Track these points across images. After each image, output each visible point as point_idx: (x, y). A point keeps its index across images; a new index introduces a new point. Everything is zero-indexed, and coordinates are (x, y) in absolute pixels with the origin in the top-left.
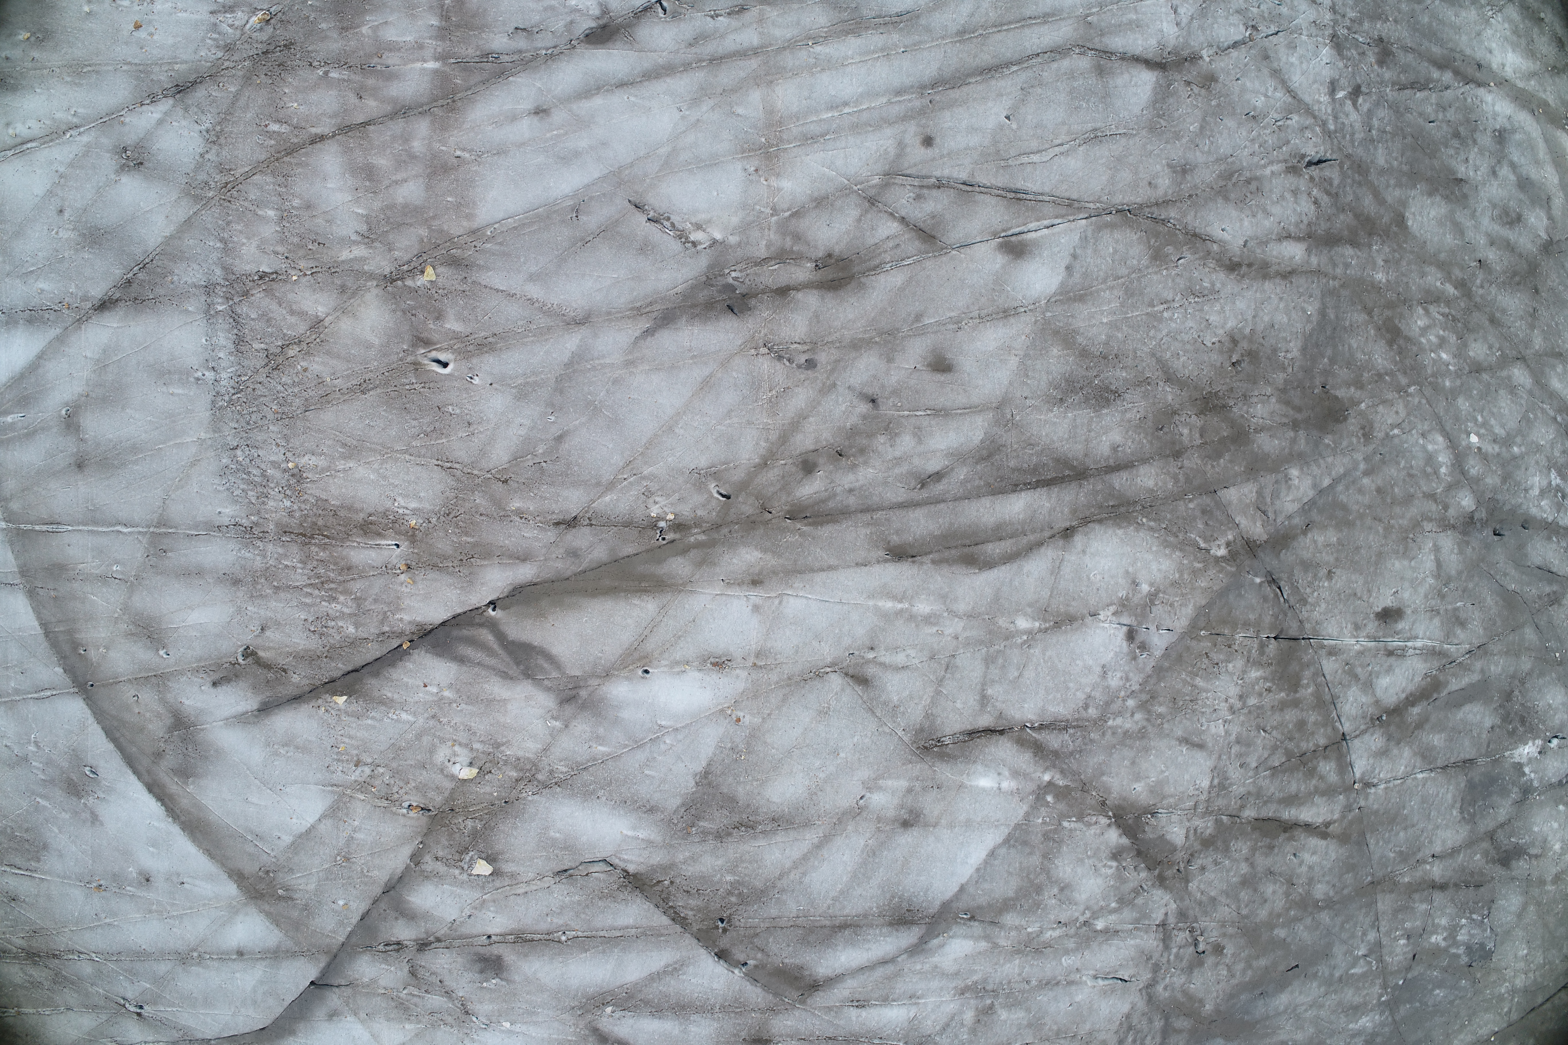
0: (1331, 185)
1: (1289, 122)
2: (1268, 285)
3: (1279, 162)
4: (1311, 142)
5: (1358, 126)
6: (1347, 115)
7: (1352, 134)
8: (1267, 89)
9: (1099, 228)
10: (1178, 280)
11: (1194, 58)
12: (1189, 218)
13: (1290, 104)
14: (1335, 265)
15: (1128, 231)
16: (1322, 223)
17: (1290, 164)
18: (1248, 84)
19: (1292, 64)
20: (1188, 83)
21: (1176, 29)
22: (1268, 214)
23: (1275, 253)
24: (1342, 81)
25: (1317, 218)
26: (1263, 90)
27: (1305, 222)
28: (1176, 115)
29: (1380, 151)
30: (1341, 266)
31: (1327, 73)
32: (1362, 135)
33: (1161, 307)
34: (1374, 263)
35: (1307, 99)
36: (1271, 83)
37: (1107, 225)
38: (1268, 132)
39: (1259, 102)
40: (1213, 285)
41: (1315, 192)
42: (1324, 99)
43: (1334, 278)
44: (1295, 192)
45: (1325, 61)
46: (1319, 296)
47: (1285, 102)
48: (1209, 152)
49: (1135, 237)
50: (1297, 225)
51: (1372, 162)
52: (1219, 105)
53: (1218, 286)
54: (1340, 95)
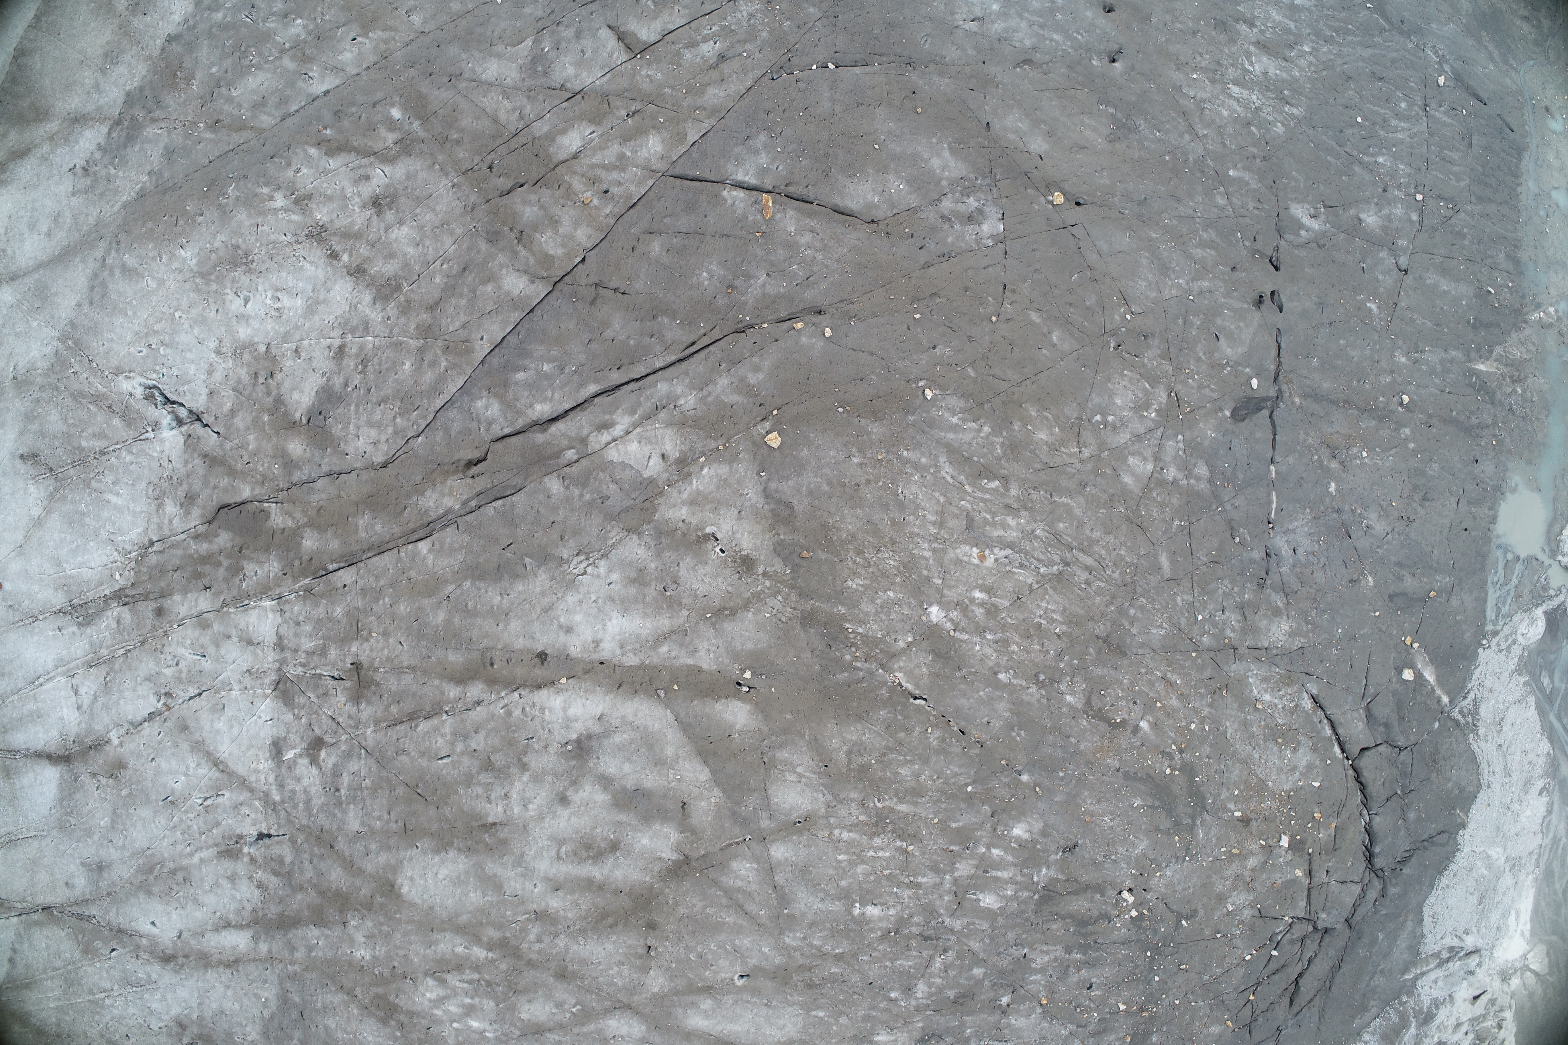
0: (281, 862)
1: (220, 800)
2: (211, 975)
3: (208, 847)
4: (248, 819)
5: (316, 790)
6: (299, 780)
7: (308, 802)
8: (188, 768)
9: (29, 926)
10: (112, 971)
11: (99, 744)
12: (112, 915)
13: (217, 779)
14: (293, 949)
15: (55, 928)
16: (272, 907)
17: (223, 848)
18: (164, 765)
19: (218, 731)
20: (94, 775)
21: (77, 714)
22: (199, 905)
23: (212, 943)
24: (292, 737)
25: (263, 903)
26: (183, 769)
27: (249, 907)
28: (85, 811)
29: (351, 814)
30: (302, 949)
31: (267, 733)
32: (323, 799)
33: (102, 995)
34: (352, 942)
35: (241, 770)
36: (191, 761)
37: (37, 923)
38: (192, 815)
39: (178, 784)
40: (149, 976)
41: (260, 875)
42: (265, 765)
43: (292, 963)
44: (232, 878)
45: (264, 719)
46: (276, 982)
47: (210, 779)
48: (123, 847)
49: (63, 934)
50: (238, 912)
51: (339, 829)
52: (130, 794)
53: (154, 976)
54: (289, 755)
